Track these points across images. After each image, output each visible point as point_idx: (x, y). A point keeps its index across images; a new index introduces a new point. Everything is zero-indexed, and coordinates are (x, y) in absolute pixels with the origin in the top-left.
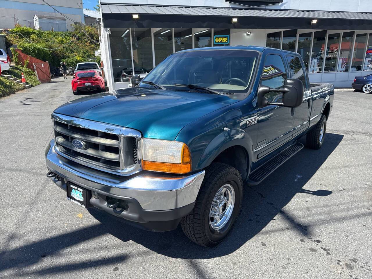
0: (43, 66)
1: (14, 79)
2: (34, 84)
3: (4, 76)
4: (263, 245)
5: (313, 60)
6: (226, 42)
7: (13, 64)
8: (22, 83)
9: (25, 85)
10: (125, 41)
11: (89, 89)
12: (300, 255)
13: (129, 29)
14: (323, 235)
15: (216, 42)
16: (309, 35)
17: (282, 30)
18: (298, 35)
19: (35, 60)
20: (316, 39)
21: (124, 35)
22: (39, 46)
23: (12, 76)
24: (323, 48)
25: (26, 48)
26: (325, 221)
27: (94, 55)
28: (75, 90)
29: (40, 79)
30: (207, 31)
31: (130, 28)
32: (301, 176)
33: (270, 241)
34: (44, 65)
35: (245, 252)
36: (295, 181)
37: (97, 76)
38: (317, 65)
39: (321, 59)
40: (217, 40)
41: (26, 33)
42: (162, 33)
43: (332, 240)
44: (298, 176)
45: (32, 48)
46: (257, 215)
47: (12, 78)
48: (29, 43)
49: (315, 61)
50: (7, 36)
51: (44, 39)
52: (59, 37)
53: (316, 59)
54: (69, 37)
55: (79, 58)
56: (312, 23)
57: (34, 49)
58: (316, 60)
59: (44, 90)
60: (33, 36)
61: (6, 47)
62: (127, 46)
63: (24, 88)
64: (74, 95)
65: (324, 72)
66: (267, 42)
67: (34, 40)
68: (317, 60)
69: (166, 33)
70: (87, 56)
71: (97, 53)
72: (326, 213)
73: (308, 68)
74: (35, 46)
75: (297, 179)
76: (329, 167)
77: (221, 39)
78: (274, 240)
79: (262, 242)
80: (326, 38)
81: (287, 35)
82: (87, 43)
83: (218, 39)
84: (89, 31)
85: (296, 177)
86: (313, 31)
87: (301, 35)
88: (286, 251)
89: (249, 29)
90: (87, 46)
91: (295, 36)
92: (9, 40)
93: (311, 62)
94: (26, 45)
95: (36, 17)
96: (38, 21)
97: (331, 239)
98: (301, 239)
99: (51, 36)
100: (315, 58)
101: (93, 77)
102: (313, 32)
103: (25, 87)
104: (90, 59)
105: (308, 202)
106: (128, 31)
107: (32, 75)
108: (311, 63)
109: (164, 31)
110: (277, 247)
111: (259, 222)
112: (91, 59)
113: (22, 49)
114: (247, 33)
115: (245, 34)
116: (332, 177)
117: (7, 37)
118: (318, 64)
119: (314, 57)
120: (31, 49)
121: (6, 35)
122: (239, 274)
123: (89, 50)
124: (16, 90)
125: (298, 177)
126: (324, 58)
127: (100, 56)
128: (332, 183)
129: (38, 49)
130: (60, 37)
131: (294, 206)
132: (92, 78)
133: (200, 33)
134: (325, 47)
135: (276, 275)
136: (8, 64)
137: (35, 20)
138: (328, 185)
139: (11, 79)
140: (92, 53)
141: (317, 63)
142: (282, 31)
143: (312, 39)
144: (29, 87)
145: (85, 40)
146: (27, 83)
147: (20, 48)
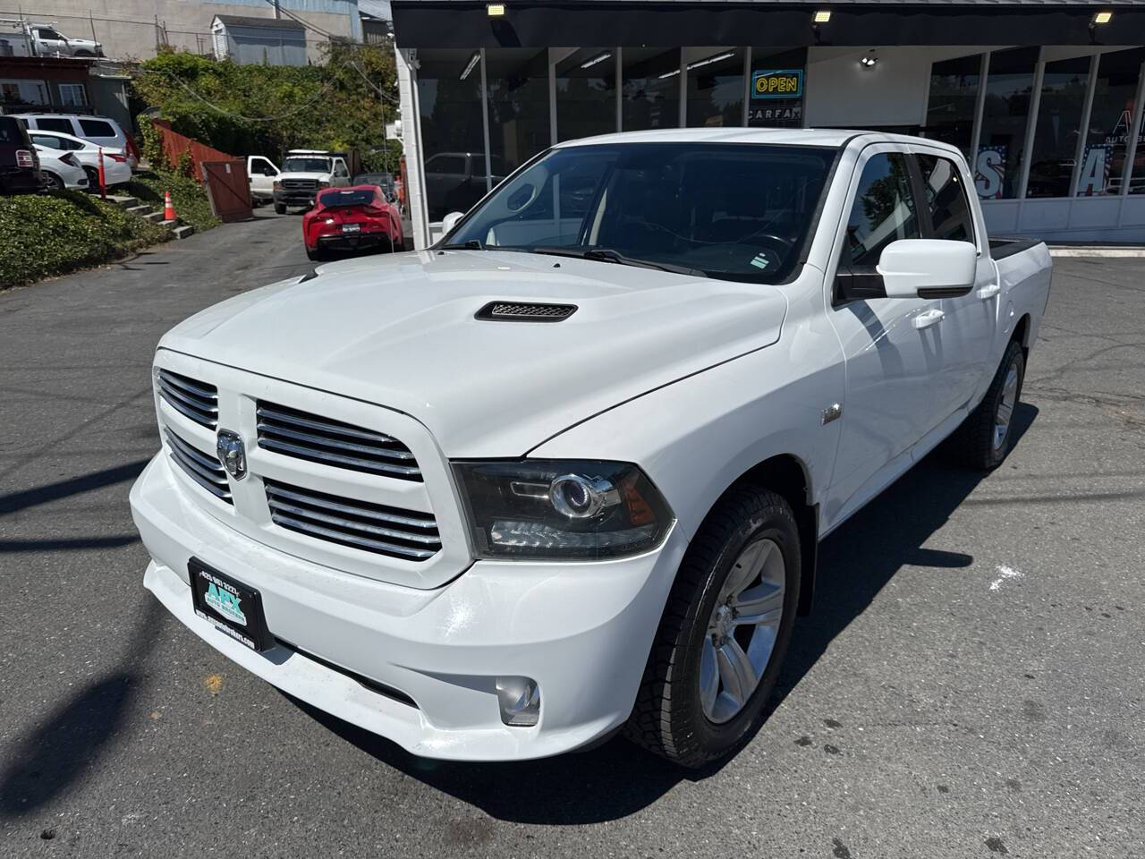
0: (229, 171)
1: (142, 210)
2: (200, 225)
3: (112, 201)
5: (1091, 150)
6: (791, 91)
7: (145, 165)
8: (164, 223)
9: (175, 228)
11: (353, 243)
13: (478, 53)
14: (1080, 828)
15: (758, 93)
16: (1082, 65)
17: (986, 50)
18: (1042, 66)
19: (207, 151)
20: (1107, 80)
21: (467, 72)
22: (224, 111)
23: (137, 201)
24: (1131, 110)
25: (186, 117)
26: (1093, 764)
27: (382, 136)
28: (311, 247)
29: (218, 210)
30: (729, 56)
31: (483, 50)
32: (1014, 571)
33: (866, 839)
34: (232, 169)
36: (992, 588)
37: (381, 201)
38: (1106, 168)
39: (1122, 148)
40: (762, 85)
41: (187, 70)
42: (586, 66)
43: (1118, 851)
44: (1002, 570)
45: (200, 117)
46: (831, 723)
47: (137, 205)
48: (193, 101)
49: (1099, 155)
50: (134, 79)
51: (239, 90)
52: (282, 82)
53: (1102, 147)
54: (313, 82)
55: (340, 146)
56: (1094, 23)
57: (206, 118)
58: (1104, 150)
59: (225, 244)
60: (207, 81)
61: (128, 114)
63: (170, 237)
64: (309, 261)
65: (1129, 193)
66: (930, 92)
67: (209, 93)
68: (1106, 153)
69: (597, 63)
70: (363, 140)
71: (391, 132)
72: (1100, 732)
73: (1073, 177)
74: (213, 110)
75: (1000, 581)
76: (1123, 539)
77: (774, 81)
78: (884, 836)
79: (836, 842)
80: (1141, 75)
81: (1003, 65)
82: (366, 100)
83: (765, 82)
84: (372, 63)
85: (997, 575)
86: (1096, 51)
87: (1052, 68)
89: (872, 48)
90: (364, 108)
91: (1031, 69)
92: (140, 92)
93: (1085, 158)
94: (186, 107)
95: (218, 21)
96: (223, 33)
97: (1111, 849)
98: (991, 839)
99: (258, 80)
100: (1099, 145)
101: (366, 206)
102: (1095, 56)
103: (173, 233)
104: (373, 150)
105: (1033, 678)
106: (476, 58)
107: (197, 196)
108: (1084, 163)
109: (593, 59)
111: (835, 750)
112: (376, 149)
113: (171, 119)
114: (865, 61)
115: (858, 65)
116: (1135, 580)
117: (133, 82)
118: (1108, 166)
119: (1094, 142)
120: (197, 120)
121: (130, 77)
123: (370, 122)
124: (147, 241)
125: (1006, 572)
126: (1131, 146)
127: (401, 139)
128: (1132, 606)
129: (222, 120)
130: (286, 83)
131: (976, 691)
132: (365, 209)
133: (707, 63)
134: (1138, 107)
136: (129, 164)
137: (216, 32)
138: (1117, 611)
139: (133, 211)
140: (378, 131)
141: (1106, 162)
142: (985, 54)
143: (1092, 81)
144: (184, 235)
145: (360, 90)
146: (180, 223)
147: (167, 117)
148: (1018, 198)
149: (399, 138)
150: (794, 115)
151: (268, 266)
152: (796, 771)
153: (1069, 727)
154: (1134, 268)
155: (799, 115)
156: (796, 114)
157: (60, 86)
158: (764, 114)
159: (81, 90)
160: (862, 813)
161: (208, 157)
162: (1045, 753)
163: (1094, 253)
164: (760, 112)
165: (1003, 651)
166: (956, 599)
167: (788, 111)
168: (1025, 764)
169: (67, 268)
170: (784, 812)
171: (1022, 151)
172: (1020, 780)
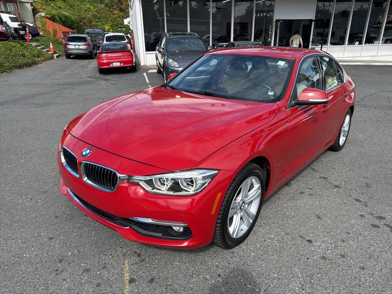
1: (42, 48)
2: (62, 54)
3: (32, 45)
4: (318, 218)
8: (50, 53)
10: (155, 9)
12: (360, 230)
14: (386, 212)
19: (62, 28)
22: (67, 14)
25: (54, 16)
27: (123, 24)
33: (325, 215)
35: (299, 224)
45: (58, 16)
46: (309, 188)
47: (40, 46)
48: (56, 10)
50: (34, 2)
54: (97, 4)
55: (108, 27)
57: (61, 16)
60: (59, 3)
61: (33, 14)
62: (158, 15)
63: (52, 58)
67: (61, 7)
70: (115, 25)
71: (126, 22)
74: (63, 13)
82: (116, 11)
88: (344, 225)
90: (115, 14)
92: (36, 7)
94: (54, 12)
98: (361, 215)
99: (78, 3)
103: (53, 56)
104: (119, 29)
107: (60, 44)
110: (334, 221)
111: (312, 195)
113: (49, 16)
121: (32, 2)
122: (293, 244)
123: (117, 19)
124: (45, 59)
126: (383, 27)
127: (130, 25)
129: (66, 17)
130: (87, 4)
134: (385, 14)
135: (335, 248)
139: (39, 48)
143: (371, 5)
144: (57, 57)
145: (114, 7)
146: (55, 53)
147: (47, 16)
148: (345, 45)
149: (129, 24)
150: (270, 15)
151: (90, 67)
152: (301, 200)
153: (379, 189)
154: (383, 68)
155: (272, 15)
156: (271, 15)
157: (7, 4)
158: (260, 15)
159: (15, 6)
160: (323, 209)
161: (63, 30)
162: (373, 195)
163: (370, 64)
164: (259, 14)
165: (357, 171)
166: (340, 159)
167: (268, 14)
168: (368, 197)
169: (20, 67)
170: (300, 209)
171: (346, 29)
172: (367, 201)
